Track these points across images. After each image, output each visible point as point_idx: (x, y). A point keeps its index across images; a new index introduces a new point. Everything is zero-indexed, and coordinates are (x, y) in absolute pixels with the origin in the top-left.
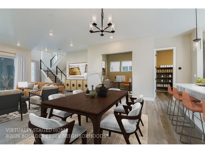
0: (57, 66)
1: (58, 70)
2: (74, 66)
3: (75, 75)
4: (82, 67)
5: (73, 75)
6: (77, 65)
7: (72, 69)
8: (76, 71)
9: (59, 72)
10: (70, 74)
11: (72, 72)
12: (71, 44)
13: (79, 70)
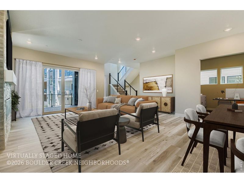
0: (125, 80)
1: (127, 85)
2: (150, 81)
3: (151, 90)
4: (161, 81)
5: (149, 90)
6: (153, 79)
7: (146, 83)
8: (152, 86)
9: (128, 87)
10: (144, 89)
11: (147, 86)
12: (153, 50)
13: (156, 85)
